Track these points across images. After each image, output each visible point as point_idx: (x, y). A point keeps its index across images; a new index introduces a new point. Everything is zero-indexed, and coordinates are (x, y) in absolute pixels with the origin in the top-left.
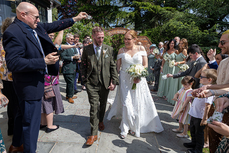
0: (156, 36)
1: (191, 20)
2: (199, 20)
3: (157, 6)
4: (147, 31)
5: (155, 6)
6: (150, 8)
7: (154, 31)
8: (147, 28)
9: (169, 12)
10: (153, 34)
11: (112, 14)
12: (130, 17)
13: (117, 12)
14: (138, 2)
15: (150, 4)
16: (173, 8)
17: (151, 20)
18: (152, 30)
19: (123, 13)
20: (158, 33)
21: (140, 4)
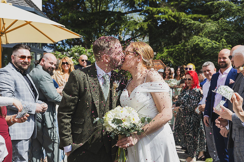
0: (181, 55)
1: (225, 35)
2: (237, 35)
3: (180, 14)
4: (167, 48)
5: (177, 13)
6: (170, 17)
7: (178, 49)
8: (167, 45)
9: (197, 23)
10: (175, 53)
11: (113, 25)
12: (141, 29)
13: (121, 23)
14: (151, 9)
15: (170, 11)
16: (204, 16)
17: (172, 33)
18: (174, 48)
19: (130, 24)
20: (183, 52)
21: (155, 11)
